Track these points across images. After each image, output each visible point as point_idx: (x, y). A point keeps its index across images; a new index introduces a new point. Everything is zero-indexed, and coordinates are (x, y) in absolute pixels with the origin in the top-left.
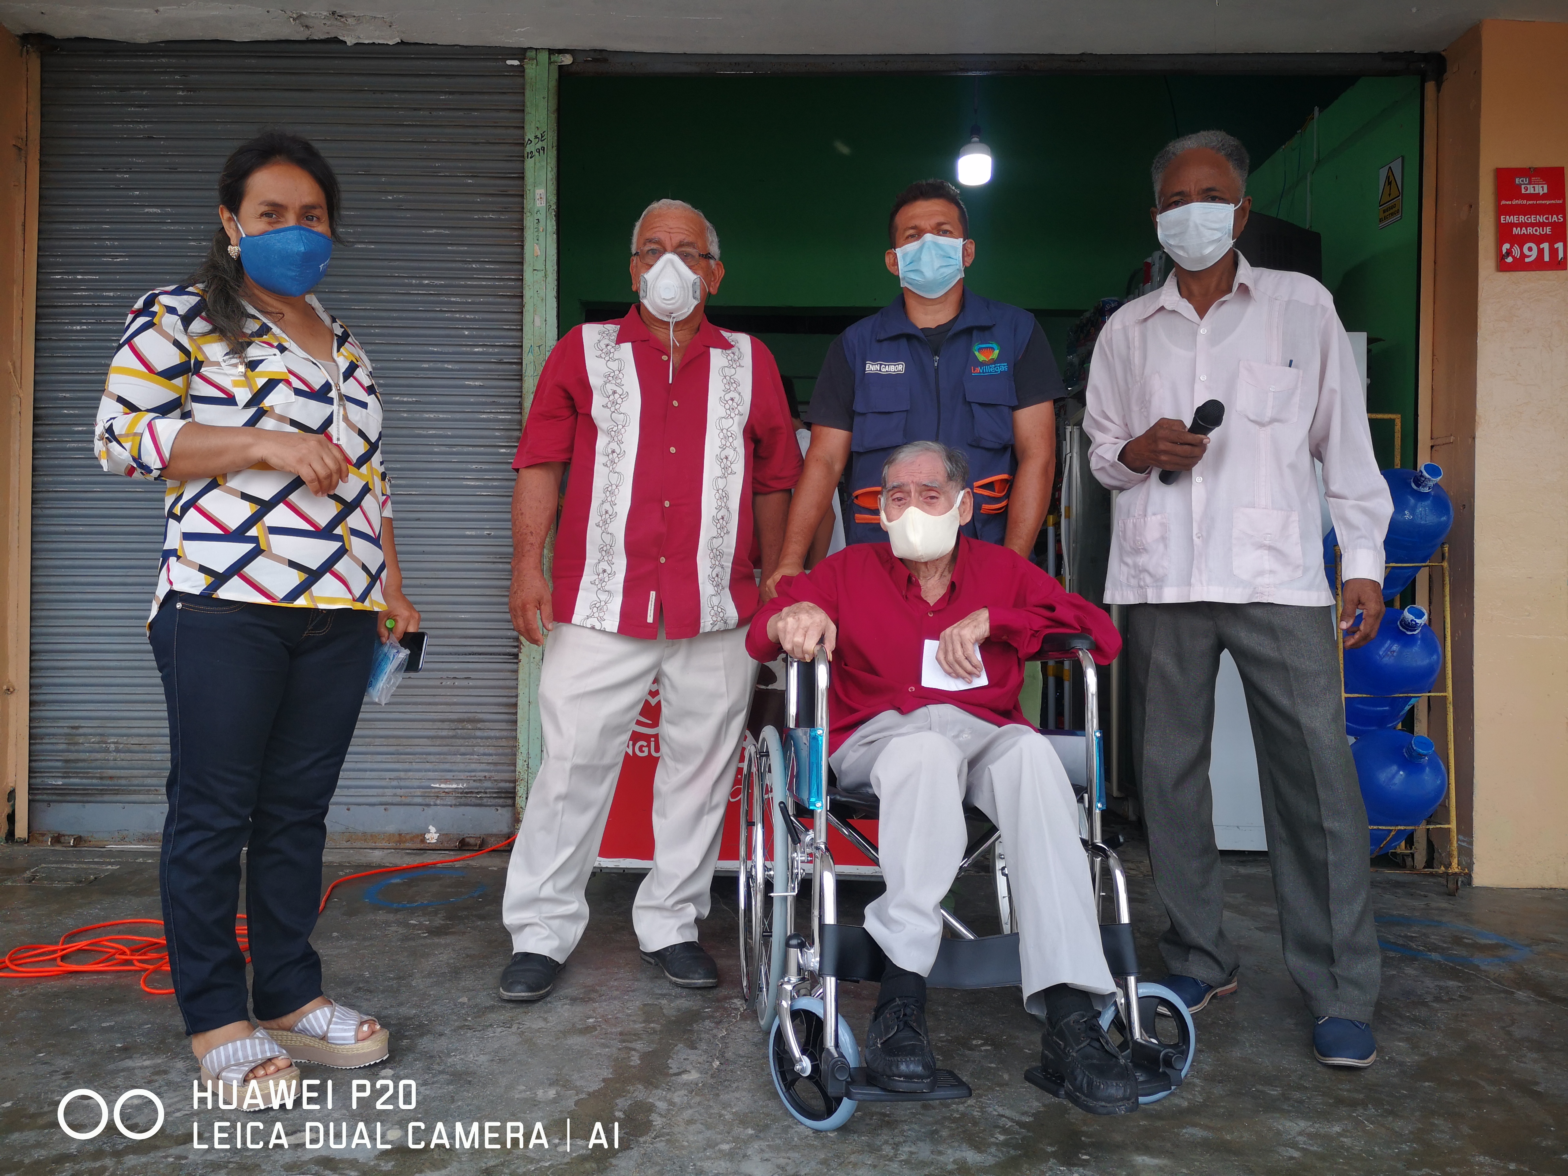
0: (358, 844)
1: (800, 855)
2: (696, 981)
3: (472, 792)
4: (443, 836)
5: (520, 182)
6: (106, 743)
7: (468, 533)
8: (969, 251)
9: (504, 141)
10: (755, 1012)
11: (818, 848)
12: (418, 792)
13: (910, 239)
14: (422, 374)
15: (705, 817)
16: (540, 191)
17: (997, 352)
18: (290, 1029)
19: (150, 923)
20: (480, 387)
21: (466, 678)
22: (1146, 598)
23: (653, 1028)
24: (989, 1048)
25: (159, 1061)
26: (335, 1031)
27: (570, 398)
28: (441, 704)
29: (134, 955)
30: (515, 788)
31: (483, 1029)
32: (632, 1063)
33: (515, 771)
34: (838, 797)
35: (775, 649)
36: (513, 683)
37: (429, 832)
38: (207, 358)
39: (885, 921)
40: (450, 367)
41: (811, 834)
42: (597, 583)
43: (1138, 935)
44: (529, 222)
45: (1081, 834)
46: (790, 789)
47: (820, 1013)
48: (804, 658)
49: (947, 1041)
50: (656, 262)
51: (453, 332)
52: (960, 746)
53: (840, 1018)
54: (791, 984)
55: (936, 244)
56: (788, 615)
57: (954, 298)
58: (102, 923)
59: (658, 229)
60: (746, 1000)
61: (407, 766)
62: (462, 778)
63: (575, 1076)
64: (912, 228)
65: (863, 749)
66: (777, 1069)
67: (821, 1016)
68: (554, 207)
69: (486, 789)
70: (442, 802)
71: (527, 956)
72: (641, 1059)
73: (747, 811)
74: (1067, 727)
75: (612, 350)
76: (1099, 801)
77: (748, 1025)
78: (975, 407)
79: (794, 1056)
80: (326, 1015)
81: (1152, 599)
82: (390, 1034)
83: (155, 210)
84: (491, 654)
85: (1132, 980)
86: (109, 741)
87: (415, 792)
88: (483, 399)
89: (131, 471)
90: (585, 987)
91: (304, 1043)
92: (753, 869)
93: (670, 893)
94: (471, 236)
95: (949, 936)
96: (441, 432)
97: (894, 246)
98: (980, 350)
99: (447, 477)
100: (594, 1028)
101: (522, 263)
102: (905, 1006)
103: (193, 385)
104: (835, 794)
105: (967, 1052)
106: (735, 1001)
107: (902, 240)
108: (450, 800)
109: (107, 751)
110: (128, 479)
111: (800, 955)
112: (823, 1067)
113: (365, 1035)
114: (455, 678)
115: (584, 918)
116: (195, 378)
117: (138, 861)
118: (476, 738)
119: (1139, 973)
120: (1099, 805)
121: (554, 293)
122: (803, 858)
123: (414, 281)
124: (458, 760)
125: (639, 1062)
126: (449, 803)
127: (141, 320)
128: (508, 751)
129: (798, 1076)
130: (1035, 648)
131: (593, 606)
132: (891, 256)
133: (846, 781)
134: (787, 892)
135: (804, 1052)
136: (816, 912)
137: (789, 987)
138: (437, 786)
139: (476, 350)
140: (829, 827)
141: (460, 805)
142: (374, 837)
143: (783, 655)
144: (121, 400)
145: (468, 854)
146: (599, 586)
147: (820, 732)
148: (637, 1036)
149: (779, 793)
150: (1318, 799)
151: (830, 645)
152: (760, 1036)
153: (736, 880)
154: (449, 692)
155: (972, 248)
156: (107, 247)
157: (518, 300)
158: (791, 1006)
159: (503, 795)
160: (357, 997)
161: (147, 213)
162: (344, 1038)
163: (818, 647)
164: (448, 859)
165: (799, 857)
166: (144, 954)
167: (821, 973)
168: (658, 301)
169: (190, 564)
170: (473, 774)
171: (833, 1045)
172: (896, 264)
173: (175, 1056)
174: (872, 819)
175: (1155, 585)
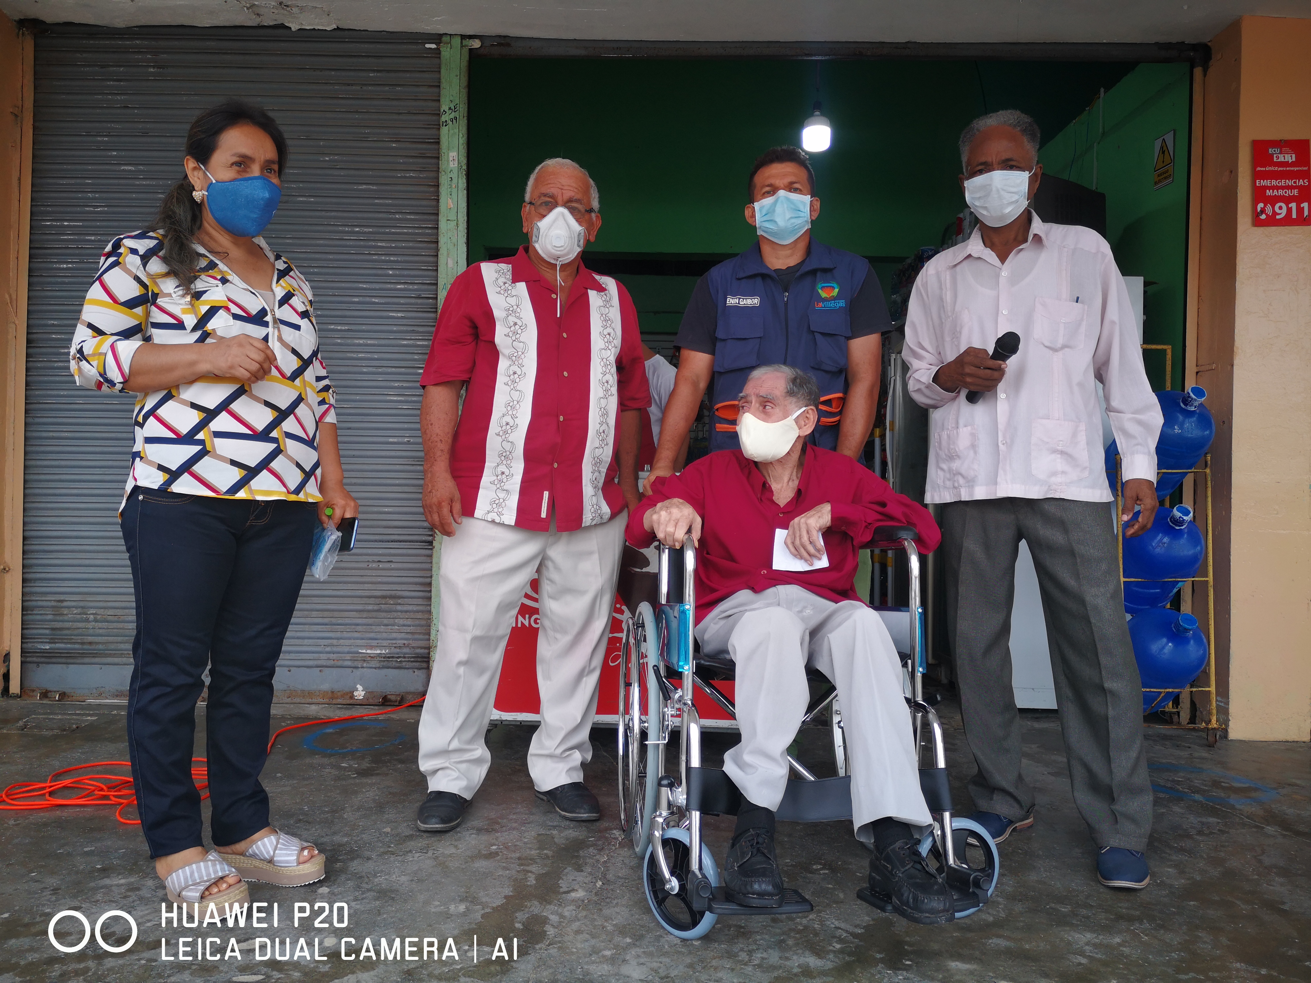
0: (297, 700)
1: (670, 710)
2: (582, 815)
3: (393, 657)
4: (369, 694)
5: (436, 147)
6: (86, 614)
7: (391, 440)
8: (815, 207)
9: (423, 112)
10: (631, 841)
11: (685, 704)
12: (348, 657)
13: (766, 195)
14: (353, 307)
15: (584, 679)
16: (453, 154)
17: (836, 290)
18: (242, 854)
19: (122, 764)
20: (402, 318)
21: (389, 561)
22: (960, 496)
23: (546, 854)
24: (827, 872)
25: (133, 880)
26: (280, 855)
27: (475, 327)
28: (368, 583)
29: (111, 792)
30: (429, 653)
31: (404, 855)
32: (529, 883)
33: (429, 640)
34: (702, 662)
35: (650, 537)
36: (427, 566)
37: (357, 690)
38: (161, 291)
39: (741, 765)
40: (377, 301)
41: (679, 693)
42: (496, 483)
43: (950, 778)
44: (444, 180)
45: (904, 693)
46: (662, 654)
47: (687, 841)
48: (675, 545)
49: (792, 865)
50: (549, 213)
51: (380, 272)
52: (803, 619)
53: (703, 845)
54: (662, 817)
55: (788, 199)
56: (661, 509)
57: (802, 246)
58: (83, 765)
59: (551, 185)
60: (624, 831)
61: (338, 635)
62: (385, 645)
63: (482, 894)
64: (768, 186)
65: (722, 622)
66: (651, 888)
67: (688, 844)
68: (465, 167)
69: (405, 654)
70: (368, 665)
71: (440, 794)
72: (536, 879)
73: (625, 673)
74: (890, 604)
75: (510, 288)
76: (921, 666)
77: (625, 852)
78: (818, 337)
79: (665, 877)
80: (272, 842)
81: (965, 497)
82: (326, 858)
83: (130, 168)
84: (410, 542)
85: (947, 815)
86: (89, 613)
87: (345, 657)
88: (405, 328)
89: (99, 385)
90: (489, 819)
91: (254, 865)
92: (631, 722)
93: (559, 742)
94: (396, 191)
95: (794, 777)
96: (369, 355)
97: (752, 202)
98: (822, 288)
99: (373, 393)
100: (497, 854)
101: (437, 214)
102: (758, 835)
103: (152, 314)
104: (699, 659)
105: (809, 875)
106: (614, 832)
107: (759, 196)
108: (374, 664)
109: (87, 620)
110: (98, 393)
111: (669, 793)
112: (689, 886)
113: (305, 859)
114: (379, 561)
115: (487, 762)
116: (153, 308)
117: (113, 713)
118: (397, 611)
119: (953, 809)
120: (921, 669)
121: (464, 239)
122: (673, 712)
123: (347, 229)
124: (382, 630)
125: (534, 882)
126: (374, 666)
127: (112, 259)
128: (423, 622)
129: (667, 894)
130: (867, 538)
131: (492, 502)
132: (750, 210)
133: (707, 649)
134: (659, 740)
135: (672, 874)
136: (684, 758)
137: (660, 820)
138: (364, 651)
139: (399, 287)
140: (695, 687)
141: (384, 667)
142: (310, 694)
143: (656, 543)
144: (90, 326)
145: (389, 709)
146: (498, 486)
147: (687, 607)
148: (533, 860)
149: (652, 658)
150: (1100, 664)
151: (696, 534)
152: (636, 861)
153: (616, 731)
154: (374, 573)
155: (817, 205)
156: (89, 198)
157: (434, 245)
158: (662, 835)
159: (419, 660)
160: (298, 827)
161: (124, 171)
162: (287, 862)
163: (686, 536)
164: (372, 712)
165: (669, 711)
166: (119, 790)
167: (688, 808)
168: (549, 247)
169: (150, 463)
170: (394, 642)
171: (697, 868)
172: (753, 216)
173: (146, 875)
174: (730, 680)
175: (967, 485)
